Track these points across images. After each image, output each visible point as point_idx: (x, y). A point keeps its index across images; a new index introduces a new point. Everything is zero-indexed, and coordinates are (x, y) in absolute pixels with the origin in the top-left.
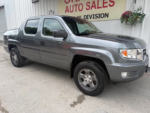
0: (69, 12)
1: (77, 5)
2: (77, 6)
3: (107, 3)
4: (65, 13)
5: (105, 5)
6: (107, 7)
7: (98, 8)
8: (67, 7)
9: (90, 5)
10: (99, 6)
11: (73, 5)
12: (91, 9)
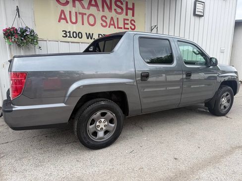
0: (67, 22)
1: (85, 14)
2: (85, 17)
3: (128, 24)
4: (59, 21)
5: (126, 26)
6: (128, 29)
7: (118, 28)
8: (62, 12)
9: (107, 20)
10: (119, 26)
11: (76, 13)
12: (109, 27)
